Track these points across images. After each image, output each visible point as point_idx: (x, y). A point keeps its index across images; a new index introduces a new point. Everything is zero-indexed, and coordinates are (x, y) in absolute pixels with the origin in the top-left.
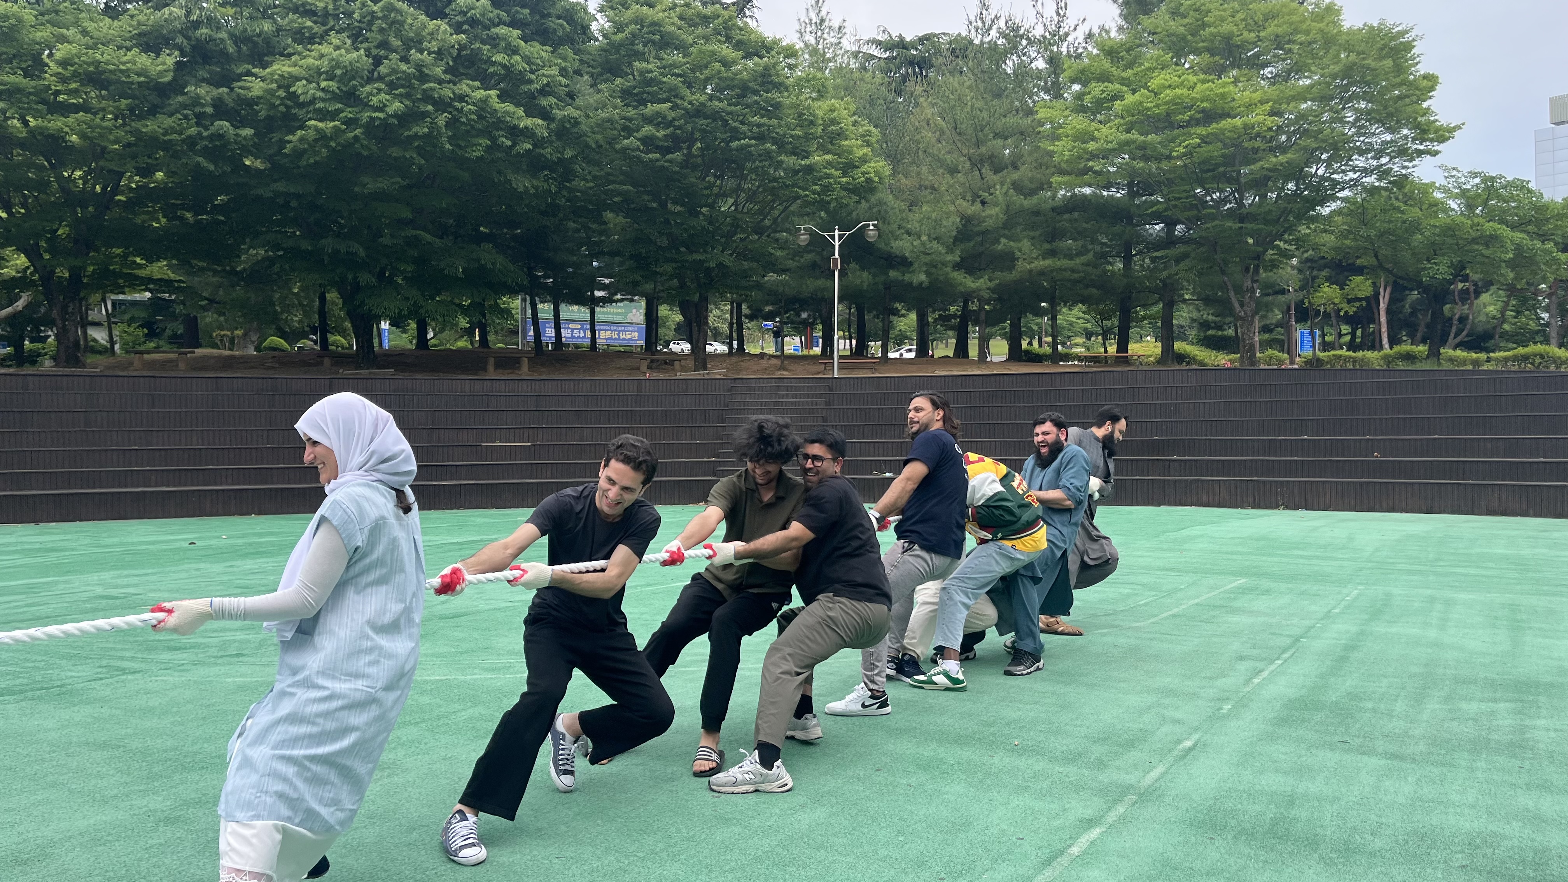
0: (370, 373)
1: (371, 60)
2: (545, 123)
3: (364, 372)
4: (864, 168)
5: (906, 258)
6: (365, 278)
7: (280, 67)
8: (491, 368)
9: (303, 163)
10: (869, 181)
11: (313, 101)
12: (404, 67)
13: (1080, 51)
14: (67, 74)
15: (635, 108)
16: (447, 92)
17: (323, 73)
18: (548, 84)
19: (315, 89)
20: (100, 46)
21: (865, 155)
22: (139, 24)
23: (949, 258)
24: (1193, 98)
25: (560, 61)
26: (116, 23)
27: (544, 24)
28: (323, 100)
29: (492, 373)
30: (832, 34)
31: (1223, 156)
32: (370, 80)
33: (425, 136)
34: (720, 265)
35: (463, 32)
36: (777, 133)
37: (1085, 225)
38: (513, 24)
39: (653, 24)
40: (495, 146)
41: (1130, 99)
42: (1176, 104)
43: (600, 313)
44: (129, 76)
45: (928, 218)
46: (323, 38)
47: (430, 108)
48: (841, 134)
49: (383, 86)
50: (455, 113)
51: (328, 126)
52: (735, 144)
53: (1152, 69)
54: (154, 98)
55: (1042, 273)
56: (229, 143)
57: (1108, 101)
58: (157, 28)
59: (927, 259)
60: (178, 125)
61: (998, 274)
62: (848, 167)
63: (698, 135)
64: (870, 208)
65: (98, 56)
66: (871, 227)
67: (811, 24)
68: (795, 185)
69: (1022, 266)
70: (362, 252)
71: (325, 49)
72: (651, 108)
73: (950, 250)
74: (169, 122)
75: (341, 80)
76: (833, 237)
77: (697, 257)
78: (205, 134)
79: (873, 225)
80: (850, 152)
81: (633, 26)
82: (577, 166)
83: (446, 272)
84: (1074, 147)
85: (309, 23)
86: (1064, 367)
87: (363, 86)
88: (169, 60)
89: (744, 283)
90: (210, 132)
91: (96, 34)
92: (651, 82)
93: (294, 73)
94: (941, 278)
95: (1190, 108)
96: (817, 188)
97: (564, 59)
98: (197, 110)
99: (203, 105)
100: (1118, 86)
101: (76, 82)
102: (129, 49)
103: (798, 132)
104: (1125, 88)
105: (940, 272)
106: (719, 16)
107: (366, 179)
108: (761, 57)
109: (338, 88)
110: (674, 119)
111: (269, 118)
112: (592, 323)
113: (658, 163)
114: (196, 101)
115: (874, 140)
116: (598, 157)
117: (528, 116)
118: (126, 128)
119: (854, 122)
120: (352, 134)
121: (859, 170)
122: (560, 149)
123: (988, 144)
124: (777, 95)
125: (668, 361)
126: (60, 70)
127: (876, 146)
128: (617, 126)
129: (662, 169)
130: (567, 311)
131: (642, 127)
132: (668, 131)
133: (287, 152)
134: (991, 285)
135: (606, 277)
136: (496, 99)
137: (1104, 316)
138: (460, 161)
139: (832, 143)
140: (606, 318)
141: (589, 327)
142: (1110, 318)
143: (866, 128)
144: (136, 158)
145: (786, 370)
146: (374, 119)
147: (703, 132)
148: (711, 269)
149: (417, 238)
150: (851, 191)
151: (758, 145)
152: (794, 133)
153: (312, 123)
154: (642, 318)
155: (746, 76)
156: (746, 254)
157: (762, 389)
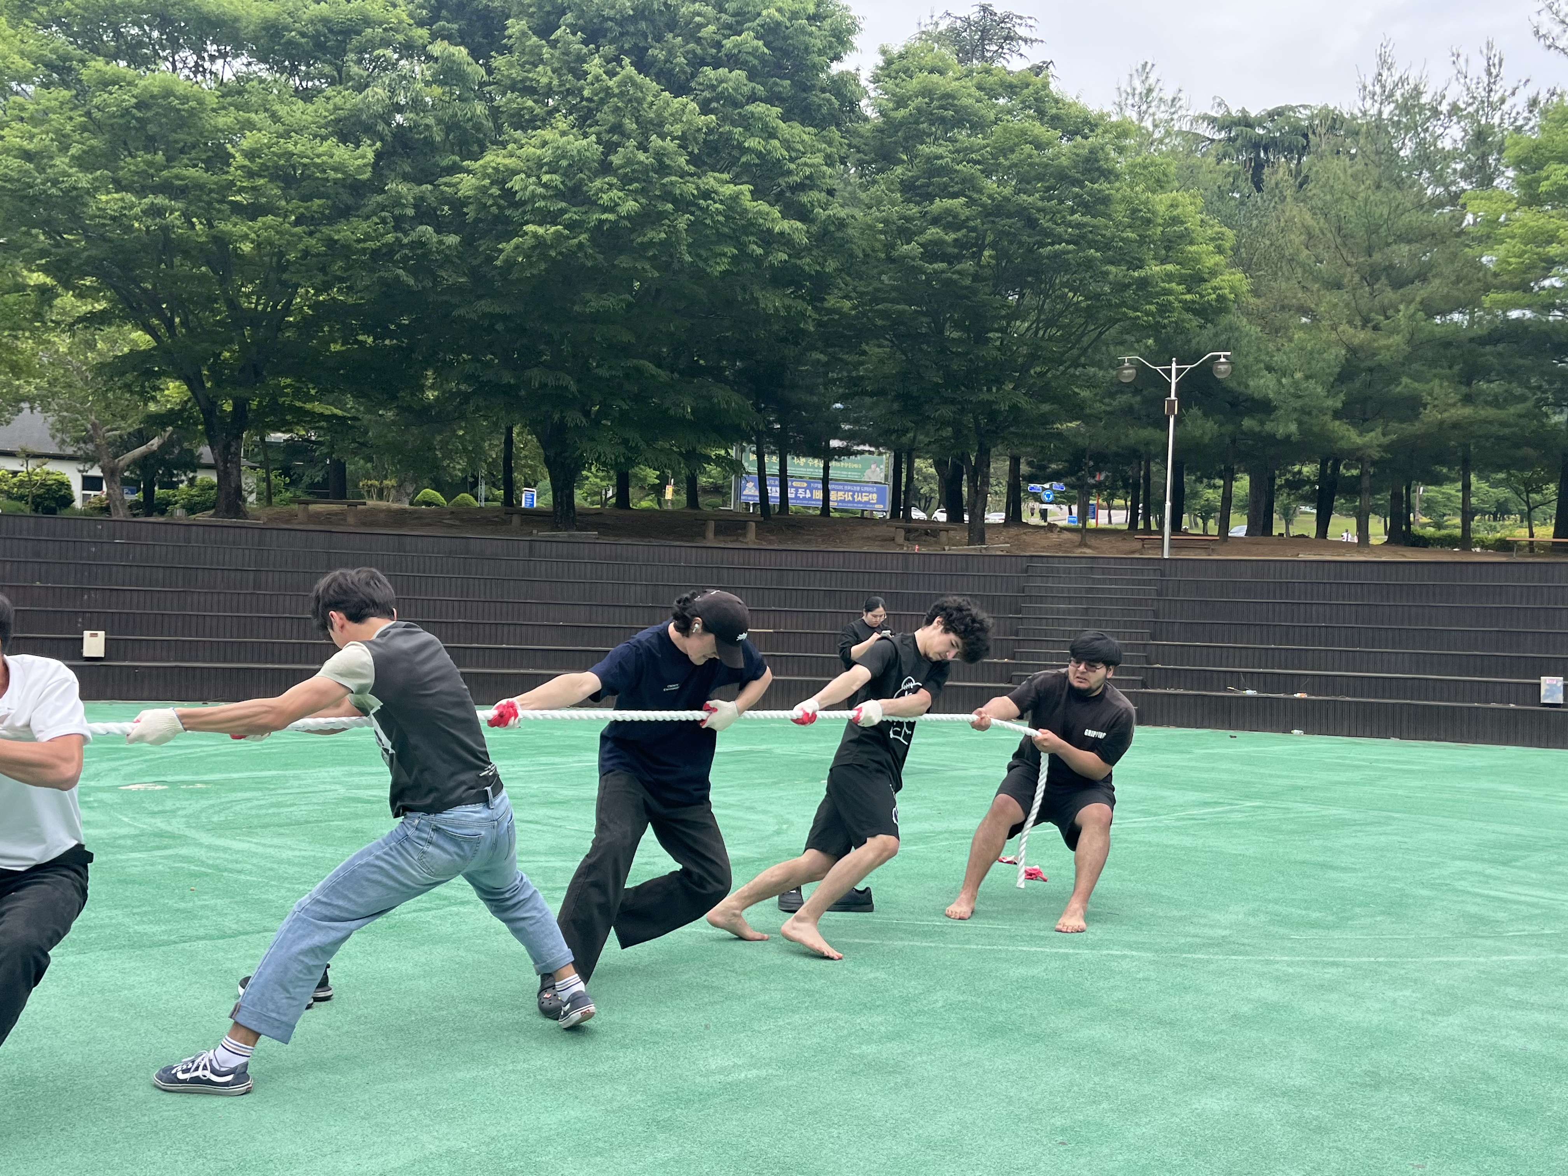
0: (570, 536)
1: (601, 149)
2: (805, 228)
3: (563, 535)
4: (1215, 282)
5: (1270, 400)
6: (574, 418)
7: (493, 158)
8: (710, 534)
9: (514, 276)
10: (1221, 299)
11: (534, 197)
12: (641, 156)
13: (1519, 123)
14: (255, 168)
15: (918, 203)
16: (691, 188)
17: (546, 164)
18: (810, 177)
19: (534, 184)
20: (293, 134)
21: (1216, 264)
22: (337, 108)
23: (1330, 402)
25: (824, 146)
26: (311, 108)
27: (806, 99)
28: (544, 198)
29: (711, 539)
30: (1163, 108)
32: (598, 174)
33: (662, 243)
34: (1014, 408)
35: (712, 111)
36: (1103, 236)
37: (1521, 362)
38: (772, 99)
39: (947, 96)
40: (743, 255)
43: (836, 468)
44: (324, 171)
45: (1302, 349)
46: (545, 120)
47: (669, 206)
48: (1186, 237)
49: (615, 180)
50: (698, 213)
51: (547, 231)
52: (1045, 251)
54: (346, 198)
55: (1456, 426)
56: (430, 252)
58: (356, 113)
59: (1298, 404)
60: (375, 230)
61: (1394, 425)
62: (1195, 280)
63: (990, 238)
64: (1216, 335)
65: (291, 147)
66: (1222, 360)
67: (1134, 95)
68: (1123, 304)
69: (1431, 415)
70: (573, 387)
71: (547, 134)
72: (939, 205)
73: (1329, 394)
74: (364, 226)
75: (566, 174)
76: (1169, 372)
77: (984, 396)
78: (405, 241)
79: (1225, 357)
80: (1198, 261)
81: (920, 98)
82: (839, 281)
83: (672, 412)
84: (1525, 252)
85: (530, 103)
86: (1477, 554)
87: (590, 180)
88: (368, 151)
89: (1040, 432)
90: (410, 238)
91: (288, 120)
92: (943, 170)
93: (511, 166)
94: (1316, 429)
96: (1153, 308)
97: (830, 143)
98: (397, 212)
99: (404, 206)
101: (264, 177)
102: (324, 138)
103: (1130, 235)
105: (1313, 421)
106: (1027, 86)
107: (588, 296)
108: (1086, 137)
109: (562, 183)
110: (968, 219)
111: (477, 220)
112: (826, 480)
113: (944, 275)
114: (397, 201)
115: (1227, 245)
116: (863, 268)
117: (783, 217)
118: (318, 235)
119: (1202, 221)
120: (576, 241)
121: (1208, 285)
122: (820, 260)
123: (1386, 250)
124: (1106, 185)
125: (930, 531)
126: (247, 163)
127: (1230, 253)
128: (894, 227)
129: (949, 282)
130: (794, 465)
131: (926, 229)
132: (959, 234)
133: (498, 263)
134: (1386, 440)
135: (847, 421)
136: (749, 196)
137: (1532, 486)
138: (698, 275)
139: (1168, 248)
140: (843, 475)
141: (820, 486)
142: (1539, 491)
143: (1217, 229)
144: (323, 270)
145: (1089, 547)
146: (601, 222)
147: (1001, 234)
148: (999, 412)
149: (638, 370)
150: (1196, 313)
151: (1077, 252)
152: (1125, 235)
153: (530, 228)
154: (882, 475)
155: (1064, 161)
156: (1043, 394)
157: (1068, 571)
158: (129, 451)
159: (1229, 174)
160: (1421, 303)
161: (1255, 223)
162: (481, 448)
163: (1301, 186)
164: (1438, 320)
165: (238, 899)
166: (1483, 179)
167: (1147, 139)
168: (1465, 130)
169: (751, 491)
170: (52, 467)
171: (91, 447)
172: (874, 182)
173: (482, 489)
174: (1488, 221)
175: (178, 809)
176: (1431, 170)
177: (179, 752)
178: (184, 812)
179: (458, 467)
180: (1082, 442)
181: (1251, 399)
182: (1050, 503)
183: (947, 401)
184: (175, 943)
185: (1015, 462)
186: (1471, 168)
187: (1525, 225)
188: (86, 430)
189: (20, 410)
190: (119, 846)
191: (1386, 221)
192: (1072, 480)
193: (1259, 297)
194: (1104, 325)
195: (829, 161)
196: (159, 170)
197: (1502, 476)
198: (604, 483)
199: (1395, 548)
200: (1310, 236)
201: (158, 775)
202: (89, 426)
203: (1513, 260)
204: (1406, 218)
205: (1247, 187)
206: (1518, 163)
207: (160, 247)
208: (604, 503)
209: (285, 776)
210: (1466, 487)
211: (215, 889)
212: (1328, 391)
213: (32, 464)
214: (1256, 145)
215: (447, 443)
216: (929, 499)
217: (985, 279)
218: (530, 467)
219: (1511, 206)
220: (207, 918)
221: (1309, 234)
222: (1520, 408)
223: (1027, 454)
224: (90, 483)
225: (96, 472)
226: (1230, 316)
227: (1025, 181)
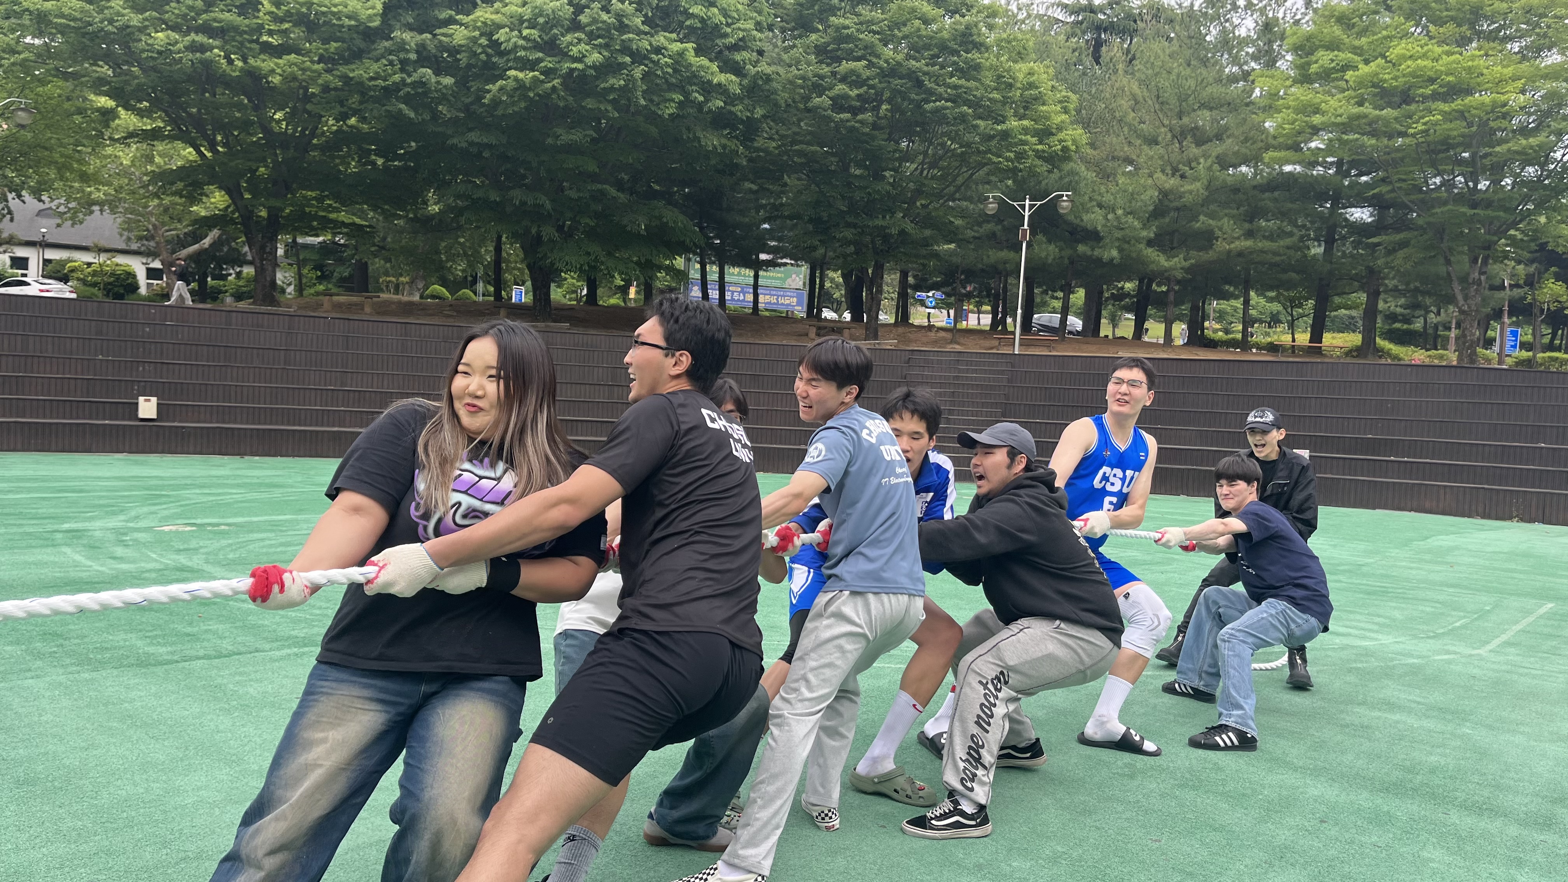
0: (546, 326)
1: (571, 9)
2: (738, 80)
4: (1061, 136)
5: (1099, 231)
6: (548, 232)
7: (482, 14)
9: (500, 112)
10: (1065, 149)
11: (515, 49)
12: (605, 16)
13: (1298, 17)
14: (281, 14)
15: (828, 65)
16: (645, 45)
17: (526, 20)
18: (743, 40)
19: (516, 36)
21: (1062, 122)
23: (1144, 234)
24: (1437, 71)
25: (755, 14)
28: (525, 48)
31: (1463, 136)
32: (569, 30)
33: (621, 88)
34: (902, 232)
36: (974, 96)
37: (1290, 205)
40: (688, 101)
41: (1364, 69)
42: (1418, 77)
43: (764, 277)
44: (339, 19)
45: (1125, 191)
47: (628, 59)
48: (1039, 99)
49: (583, 36)
50: (650, 65)
51: (526, 76)
52: (929, 107)
53: (1390, 38)
54: (359, 42)
55: (1240, 254)
56: (430, 90)
57: (1338, 71)
59: (1118, 234)
60: (384, 71)
61: (1193, 253)
62: (1044, 134)
63: (887, 95)
64: (1061, 178)
66: (1065, 198)
68: (989, 151)
69: (1221, 246)
70: (548, 205)
72: (846, 66)
73: (1144, 227)
74: (375, 67)
75: (543, 28)
76: (1023, 207)
77: (879, 222)
78: (409, 81)
79: (1067, 195)
80: (1048, 118)
82: (765, 125)
83: (629, 229)
84: (1296, 120)
86: (1254, 355)
87: (563, 35)
88: (377, 3)
89: (924, 252)
90: (413, 79)
92: (849, 38)
93: (496, 21)
94: (1134, 255)
95: (1432, 81)
96: (1012, 155)
97: (760, 13)
98: (402, 55)
99: (408, 51)
100: (1350, 55)
101: (289, 22)
103: (996, 95)
104: (1356, 58)
105: (1133, 249)
107: (559, 131)
108: (964, 16)
109: (540, 37)
110: (868, 78)
111: (469, 66)
112: (756, 286)
113: (849, 124)
114: (402, 47)
115: (1072, 106)
116: (785, 116)
117: (721, 72)
118: (335, 72)
119: (1053, 87)
120: (550, 85)
121: (1056, 138)
122: (750, 108)
123: (1192, 115)
124: (977, 55)
125: (836, 328)
126: (274, 9)
127: (1074, 113)
128: (810, 83)
129: (852, 130)
130: (730, 274)
131: (835, 85)
132: (862, 91)
133: (486, 101)
134: (1186, 264)
135: (773, 239)
136: (693, 53)
137: (1294, 303)
138: (653, 118)
139: (1026, 108)
140: (768, 282)
141: (751, 290)
142: (1300, 306)
143: (1064, 94)
144: (342, 103)
145: (959, 344)
146: (572, 70)
147: (895, 92)
148: (891, 235)
149: (602, 193)
150: (1046, 160)
151: (953, 108)
152: (991, 96)
153: (512, 73)
154: (801, 283)
155: (945, 35)
156: (927, 221)
157: (940, 362)
158: (185, 248)
159: (1074, 51)
160: (1217, 157)
161: (1093, 91)
162: (479, 252)
163: (1131, 61)
164: (1231, 171)
165: (238, 624)
166: (1268, 61)
167: (1013, 20)
168: (1256, 22)
169: (696, 292)
170: (121, 260)
171: (152, 244)
172: (794, 46)
173: (480, 287)
174: (1271, 94)
175: (201, 547)
176: (1230, 54)
177: (211, 498)
178: (206, 550)
179: (459, 268)
180: (956, 260)
181: (1085, 230)
182: (934, 308)
183: (849, 225)
184: (177, 662)
185: (904, 275)
186: (1259, 51)
187: (1298, 99)
188: (147, 230)
189: (92, 212)
190: (144, 579)
191: (1193, 92)
192: (948, 289)
193: (1095, 149)
194: (974, 168)
195: (759, 26)
196: (198, 14)
197: (1272, 294)
198: (580, 284)
199: (1190, 349)
200: (1137, 102)
201: (189, 518)
202: (150, 227)
203: (1286, 126)
204: (1209, 90)
205: (1088, 61)
206: (1296, 49)
207: (204, 78)
208: (579, 300)
209: (297, 520)
210: (1246, 303)
211: (219, 616)
212: (1144, 225)
213: (103, 257)
214: (1099, 28)
215: (451, 248)
216: (839, 303)
217: (882, 128)
218: (519, 269)
219: (1288, 83)
220: (208, 640)
221: (1135, 100)
222: (1288, 241)
223: (913, 269)
224: (152, 274)
225: (157, 264)
226: (1072, 164)
227: (916, 49)
